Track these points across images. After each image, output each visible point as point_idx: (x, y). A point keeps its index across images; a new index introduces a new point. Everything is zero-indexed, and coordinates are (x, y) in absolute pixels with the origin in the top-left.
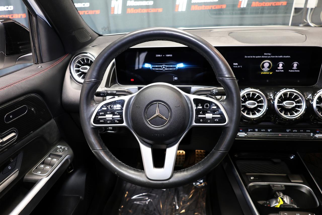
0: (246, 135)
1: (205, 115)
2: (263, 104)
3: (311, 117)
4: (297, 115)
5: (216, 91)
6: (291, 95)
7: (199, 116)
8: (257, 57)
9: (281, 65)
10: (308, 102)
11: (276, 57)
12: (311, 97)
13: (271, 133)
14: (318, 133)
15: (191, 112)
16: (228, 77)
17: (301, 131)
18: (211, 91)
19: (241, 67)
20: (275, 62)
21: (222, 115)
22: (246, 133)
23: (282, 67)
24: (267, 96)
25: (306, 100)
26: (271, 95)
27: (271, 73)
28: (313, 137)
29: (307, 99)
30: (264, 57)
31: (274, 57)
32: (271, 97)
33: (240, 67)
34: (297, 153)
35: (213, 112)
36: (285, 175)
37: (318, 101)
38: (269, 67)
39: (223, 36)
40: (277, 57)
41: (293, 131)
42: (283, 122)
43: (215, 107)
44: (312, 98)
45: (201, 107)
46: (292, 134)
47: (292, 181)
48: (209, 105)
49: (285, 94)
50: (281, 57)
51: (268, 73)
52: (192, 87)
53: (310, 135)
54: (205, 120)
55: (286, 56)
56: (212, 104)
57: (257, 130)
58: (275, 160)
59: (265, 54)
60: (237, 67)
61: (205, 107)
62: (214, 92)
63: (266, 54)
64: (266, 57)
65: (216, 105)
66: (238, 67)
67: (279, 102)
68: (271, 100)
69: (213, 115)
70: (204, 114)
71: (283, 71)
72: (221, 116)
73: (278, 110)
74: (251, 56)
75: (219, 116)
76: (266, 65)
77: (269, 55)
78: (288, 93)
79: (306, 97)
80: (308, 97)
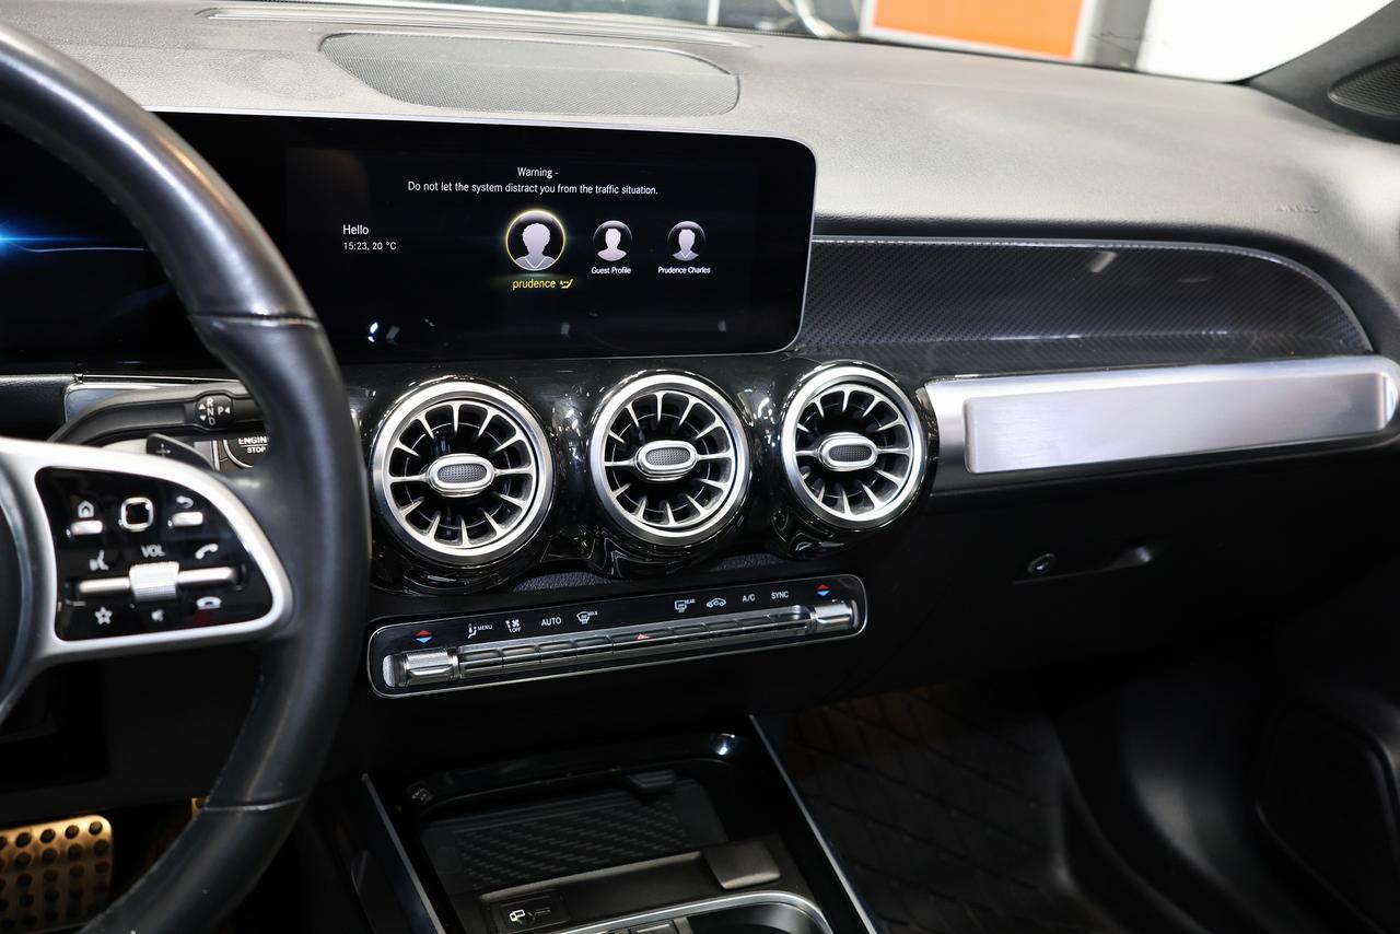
0: (454, 661)
1: (126, 575)
2: (530, 469)
3: (780, 521)
4: (709, 515)
5: (220, 410)
6: (674, 405)
7: (88, 586)
8: (477, 188)
9: (613, 238)
10: (757, 440)
11: (584, 189)
12: (770, 412)
13: (596, 633)
14: (825, 601)
15: (29, 566)
16: (269, 317)
17: (745, 599)
18: (190, 407)
19: (392, 245)
20: (582, 219)
21: (244, 569)
22: (451, 653)
23: (619, 247)
24: (545, 420)
25: (747, 429)
26: (570, 413)
27: (567, 284)
28: (804, 624)
29: (752, 424)
30: (517, 188)
31: (573, 189)
32: (567, 423)
33: (386, 248)
34: (752, 717)
35: (182, 548)
36: (693, 856)
37: (805, 429)
38: (550, 250)
39: (281, 54)
40: (589, 190)
41: (709, 605)
42: (647, 561)
43: (195, 518)
44: (776, 414)
45: (96, 527)
46: (703, 621)
47: (726, 885)
48: (149, 506)
49: (644, 404)
50: (609, 189)
51: (553, 284)
52: (72, 387)
53: (789, 616)
54: (131, 612)
55: (634, 186)
56: (172, 500)
57: (516, 623)
58: (646, 781)
59: (521, 172)
60: (363, 246)
61: (123, 522)
62: (204, 412)
63: (530, 173)
64: (528, 189)
65: (201, 503)
66: (370, 246)
67: (612, 450)
68: (571, 444)
69: (182, 569)
70: (119, 568)
71: (627, 271)
72: (240, 577)
73: (613, 496)
74: (446, 182)
75: (223, 573)
76: (536, 237)
77: (542, 181)
78: (660, 395)
79: (748, 416)
80: (754, 410)
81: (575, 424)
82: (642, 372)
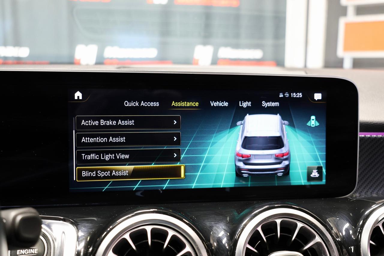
6: (288, 227)
10: (344, 250)
12: (351, 232)
24: (205, 236)
25: (337, 242)
26: (222, 233)
29: (340, 239)
32: (219, 241)
37: (373, 243)
44: (355, 232)
49: (268, 227)
78: (278, 221)
79: (336, 234)
80: (340, 230)
81: (224, 241)
82: (266, 207)
